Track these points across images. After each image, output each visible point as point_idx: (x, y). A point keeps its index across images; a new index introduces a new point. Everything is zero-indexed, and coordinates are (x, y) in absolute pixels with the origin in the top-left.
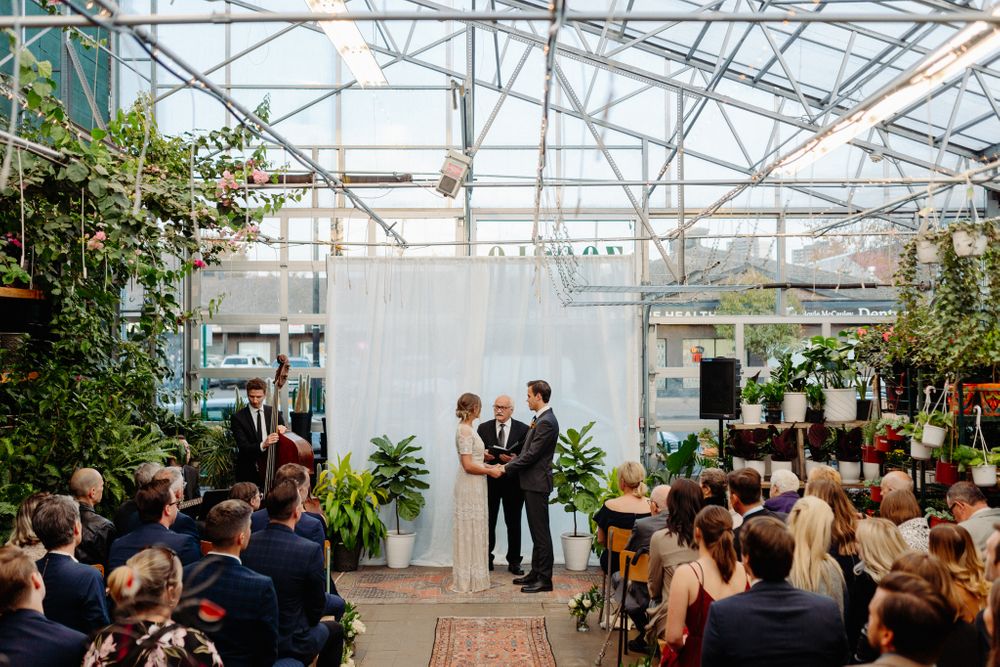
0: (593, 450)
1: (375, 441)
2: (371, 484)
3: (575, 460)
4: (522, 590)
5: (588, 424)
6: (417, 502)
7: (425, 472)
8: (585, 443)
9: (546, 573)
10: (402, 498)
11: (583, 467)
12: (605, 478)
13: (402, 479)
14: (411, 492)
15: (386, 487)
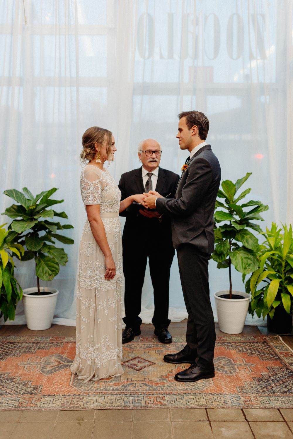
0: (251, 203)
1: (10, 193)
2: (5, 241)
3: (231, 214)
4: (177, 378)
5: (245, 175)
6: (57, 260)
7: (68, 227)
8: (243, 196)
9: (206, 357)
10: (42, 256)
11: (241, 223)
12: (264, 235)
13: (42, 233)
14: (50, 248)
15: (23, 243)
